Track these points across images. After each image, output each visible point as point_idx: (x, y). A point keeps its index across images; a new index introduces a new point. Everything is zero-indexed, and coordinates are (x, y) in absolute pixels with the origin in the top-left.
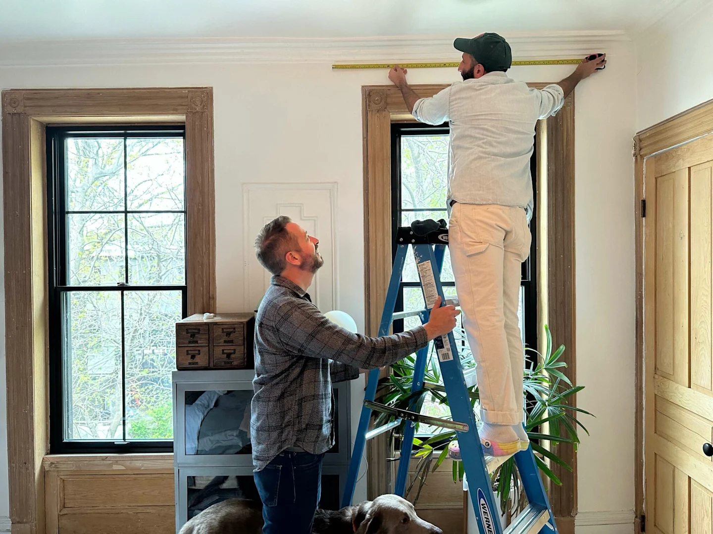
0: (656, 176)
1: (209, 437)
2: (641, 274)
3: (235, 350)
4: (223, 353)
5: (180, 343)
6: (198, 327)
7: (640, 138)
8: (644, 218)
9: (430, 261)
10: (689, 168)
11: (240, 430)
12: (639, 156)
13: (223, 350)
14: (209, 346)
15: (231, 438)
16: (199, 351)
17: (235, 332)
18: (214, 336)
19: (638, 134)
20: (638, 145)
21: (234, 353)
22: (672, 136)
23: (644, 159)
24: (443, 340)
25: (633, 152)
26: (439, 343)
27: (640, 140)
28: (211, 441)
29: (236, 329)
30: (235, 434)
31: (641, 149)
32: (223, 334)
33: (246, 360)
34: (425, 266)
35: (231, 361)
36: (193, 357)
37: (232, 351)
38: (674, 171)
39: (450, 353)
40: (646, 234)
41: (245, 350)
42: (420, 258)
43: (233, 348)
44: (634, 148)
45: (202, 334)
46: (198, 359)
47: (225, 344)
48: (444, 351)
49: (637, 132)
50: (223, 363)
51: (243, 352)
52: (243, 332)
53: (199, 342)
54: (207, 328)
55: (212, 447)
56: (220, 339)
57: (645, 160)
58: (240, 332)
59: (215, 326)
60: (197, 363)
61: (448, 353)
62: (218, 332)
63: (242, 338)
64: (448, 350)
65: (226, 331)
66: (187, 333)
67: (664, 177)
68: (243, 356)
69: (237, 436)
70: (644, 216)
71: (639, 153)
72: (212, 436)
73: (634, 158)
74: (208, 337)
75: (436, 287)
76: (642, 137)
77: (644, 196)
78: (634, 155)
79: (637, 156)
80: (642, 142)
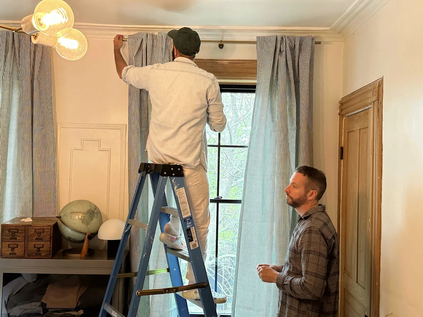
0: (348, 131)
1: (20, 306)
3: (43, 245)
4: (35, 247)
5: (4, 239)
6: (18, 228)
7: (342, 103)
9: (184, 188)
10: (360, 130)
11: (42, 302)
13: (35, 245)
14: (25, 241)
15: (35, 307)
16: (17, 245)
17: (44, 232)
18: (29, 234)
20: (341, 107)
21: (43, 247)
23: (343, 118)
24: (193, 236)
25: (338, 111)
26: (190, 238)
28: (20, 309)
29: (45, 230)
30: (38, 305)
31: (342, 110)
32: (35, 233)
33: (51, 252)
34: (181, 191)
35: (41, 252)
36: (13, 249)
37: (42, 246)
39: (197, 243)
40: (343, 171)
41: (51, 245)
42: (178, 186)
43: (42, 243)
44: (339, 109)
45: (20, 233)
46: (16, 251)
47: (36, 241)
48: (193, 242)
49: (341, 98)
50: (35, 254)
51: (49, 247)
52: (50, 232)
53: (18, 238)
54: (24, 229)
55: (21, 314)
56: (33, 237)
58: (48, 233)
59: (29, 227)
60: (16, 253)
61: (195, 244)
62: (32, 232)
63: (49, 236)
64: (196, 241)
65: (38, 231)
66: (9, 232)
67: (351, 132)
68: (49, 249)
69: (39, 306)
71: (341, 113)
72: (21, 305)
74: (24, 235)
75: (188, 204)
77: (343, 145)
78: (339, 114)
79: (340, 115)
80: (343, 105)
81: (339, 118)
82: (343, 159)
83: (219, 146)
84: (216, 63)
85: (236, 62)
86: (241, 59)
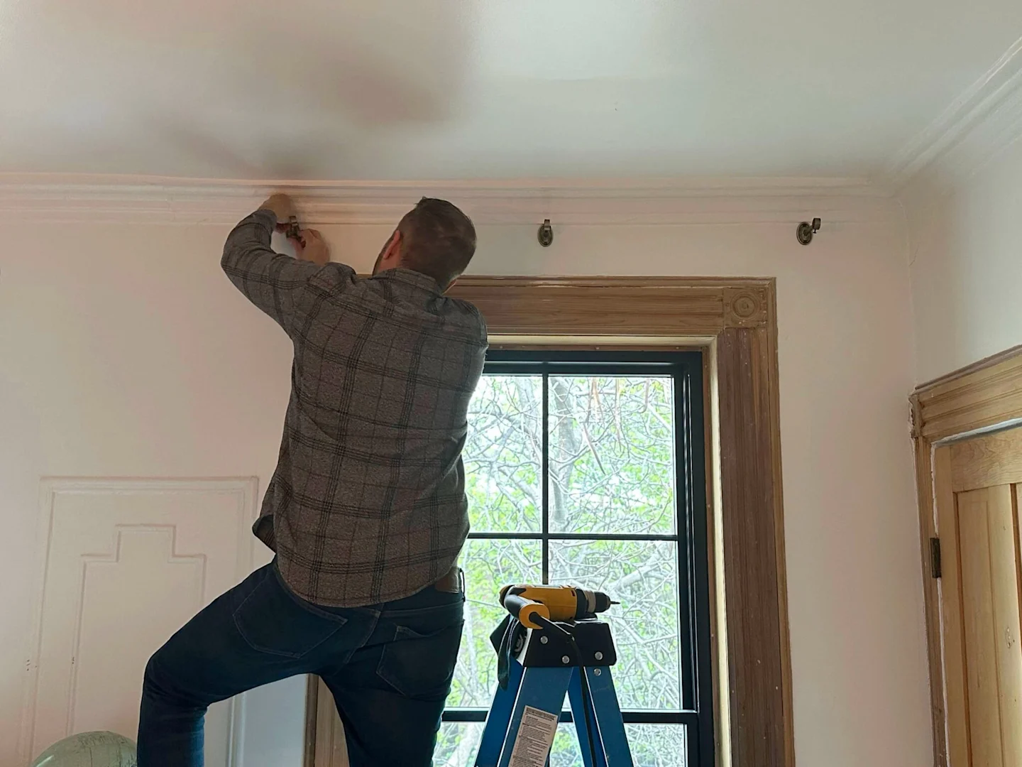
0: (956, 490)
2: (941, 711)
7: (921, 400)
8: (939, 580)
10: (1013, 486)
12: (920, 439)
19: (918, 390)
20: (917, 414)
22: (970, 409)
23: (931, 447)
25: (910, 427)
27: (922, 405)
31: (924, 424)
38: (985, 486)
40: (944, 617)
44: (911, 419)
49: (915, 386)
57: (933, 450)
67: (970, 492)
70: (938, 573)
71: (921, 432)
73: (913, 441)
76: (924, 398)
77: (936, 530)
78: (913, 434)
79: (917, 438)
80: (926, 409)
81: (914, 446)
82: (940, 576)
83: (545, 537)
84: (533, 285)
85: (593, 283)
86: (605, 275)
